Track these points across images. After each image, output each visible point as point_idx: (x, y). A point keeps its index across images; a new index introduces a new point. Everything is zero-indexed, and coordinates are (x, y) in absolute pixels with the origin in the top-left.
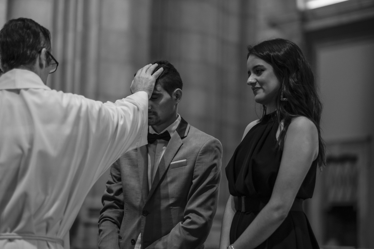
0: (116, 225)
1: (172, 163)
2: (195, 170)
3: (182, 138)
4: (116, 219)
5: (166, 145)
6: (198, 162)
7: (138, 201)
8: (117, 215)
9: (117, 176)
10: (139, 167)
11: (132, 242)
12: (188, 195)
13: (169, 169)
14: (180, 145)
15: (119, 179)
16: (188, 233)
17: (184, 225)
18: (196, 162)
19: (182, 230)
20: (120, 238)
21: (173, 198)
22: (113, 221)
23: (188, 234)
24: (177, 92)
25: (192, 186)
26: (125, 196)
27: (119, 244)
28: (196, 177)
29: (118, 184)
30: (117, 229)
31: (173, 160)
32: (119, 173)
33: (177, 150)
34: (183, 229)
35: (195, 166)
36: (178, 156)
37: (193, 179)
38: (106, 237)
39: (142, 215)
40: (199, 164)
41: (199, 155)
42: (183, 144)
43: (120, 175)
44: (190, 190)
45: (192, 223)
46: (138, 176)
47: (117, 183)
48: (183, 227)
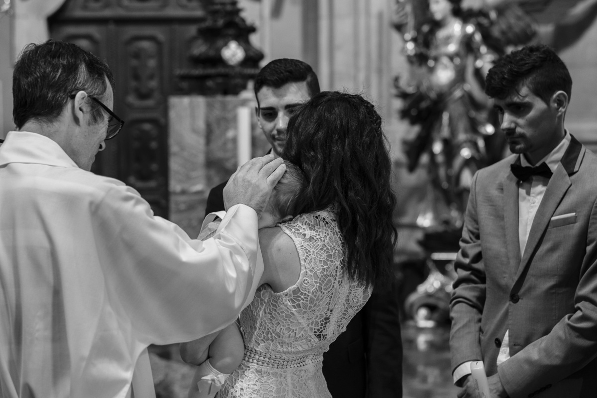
0: (475, 310)
1: (553, 218)
2: (589, 230)
3: (571, 174)
4: (474, 300)
5: (545, 184)
6: (593, 218)
7: (504, 277)
8: (476, 294)
9: (475, 231)
10: (505, 220)
11: (496, 343)
12: (581, 271)
13: (549, 227)
14: (567, 188)
15: (478, 237)
16: (577, 334)
17: (572, 322)
18: (591, 218)
19: (567, 329)
20: (481, 330)
21: (556, 277)
22: (470, 303)
23: (578, 337)
24: (558, 96)
25: (585, 257)
26: (486, 265)
27: (480, 341)
28: (591, 242)
29: (475, 244)
30: (477, 317)
31: (555, 214)
32: (476, 226)
33: (561, 196)
34: (569, 328)
35: (589, 225)
36: (562, 207)
37: (587, 245)
38: (458, 330)
39: (510, 301)
40: (595, 221)
41: (594, 205)
42: (571, 185)
43: (478, 229)
44: (584, 263)
45: (584, 318)
46: (505, 236)
47: (474, 242)
48: (569, 325)
